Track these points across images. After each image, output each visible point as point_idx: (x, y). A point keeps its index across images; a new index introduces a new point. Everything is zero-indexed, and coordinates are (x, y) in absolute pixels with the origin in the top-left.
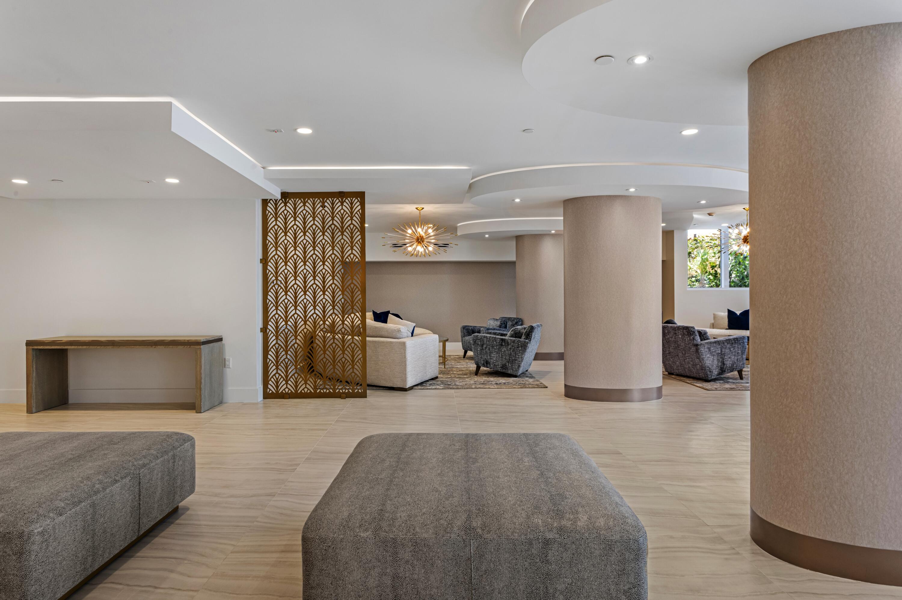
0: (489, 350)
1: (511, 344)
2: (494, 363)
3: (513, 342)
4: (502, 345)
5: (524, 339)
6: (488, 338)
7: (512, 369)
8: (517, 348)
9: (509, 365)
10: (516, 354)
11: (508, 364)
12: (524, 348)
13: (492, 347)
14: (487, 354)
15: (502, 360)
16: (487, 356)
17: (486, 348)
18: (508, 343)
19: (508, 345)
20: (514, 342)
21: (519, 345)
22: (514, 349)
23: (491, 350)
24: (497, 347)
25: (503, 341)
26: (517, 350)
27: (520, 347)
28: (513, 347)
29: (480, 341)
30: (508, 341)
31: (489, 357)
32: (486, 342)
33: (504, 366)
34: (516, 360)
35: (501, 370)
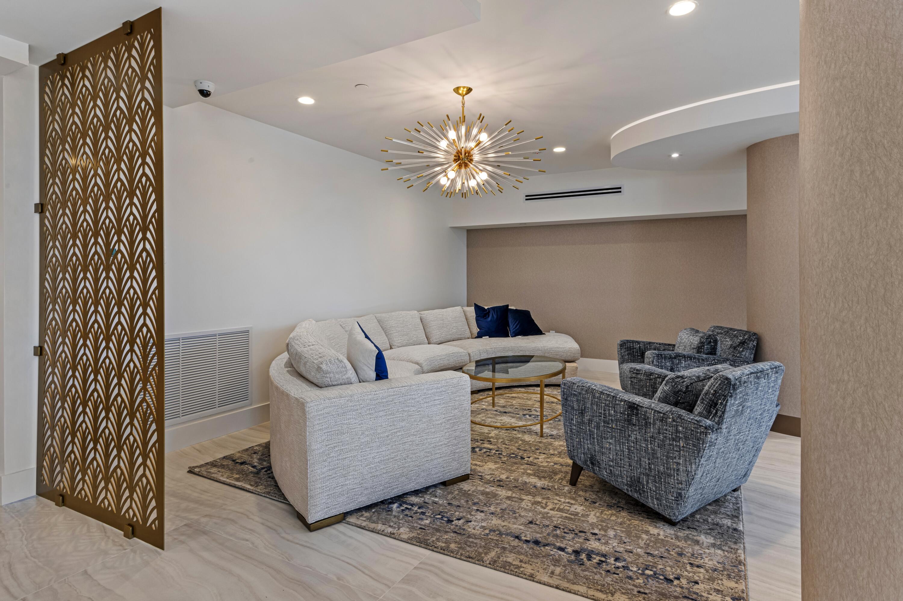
0: (598, 427)
1: (654, 424)
2: (610, 466)
3: (662, 421)
4: (629, 421)
5: (700, 414)
6: (597, 395)
7: (657, 499)
8: (673, 440)
9: (650, 485)
10: (668, 457)
11: (648, 482)
12: (694, 446)
13: (604, 422)
14: (594, 438)
15: (630, 466)
16: (594, 445)
17: (590, 421)
18: (646, 419)
19: (647, 424)
20: (663, 419)
21: (677, 431)
22: (663, 441)
23: (602, 428)
24: (616, 425)
25: (632, 411)
26: (672, 445)
27: (680, 438)
28: (659, 433)
29: (577, 400)
30: (646, 412)
31: (597, 448)
32: (592, 404)
33: (635, 483)
34: (669, 476)
35: (627, 490)
